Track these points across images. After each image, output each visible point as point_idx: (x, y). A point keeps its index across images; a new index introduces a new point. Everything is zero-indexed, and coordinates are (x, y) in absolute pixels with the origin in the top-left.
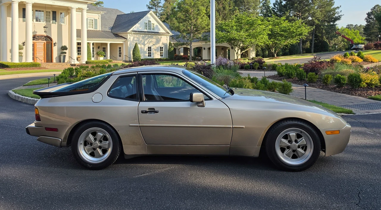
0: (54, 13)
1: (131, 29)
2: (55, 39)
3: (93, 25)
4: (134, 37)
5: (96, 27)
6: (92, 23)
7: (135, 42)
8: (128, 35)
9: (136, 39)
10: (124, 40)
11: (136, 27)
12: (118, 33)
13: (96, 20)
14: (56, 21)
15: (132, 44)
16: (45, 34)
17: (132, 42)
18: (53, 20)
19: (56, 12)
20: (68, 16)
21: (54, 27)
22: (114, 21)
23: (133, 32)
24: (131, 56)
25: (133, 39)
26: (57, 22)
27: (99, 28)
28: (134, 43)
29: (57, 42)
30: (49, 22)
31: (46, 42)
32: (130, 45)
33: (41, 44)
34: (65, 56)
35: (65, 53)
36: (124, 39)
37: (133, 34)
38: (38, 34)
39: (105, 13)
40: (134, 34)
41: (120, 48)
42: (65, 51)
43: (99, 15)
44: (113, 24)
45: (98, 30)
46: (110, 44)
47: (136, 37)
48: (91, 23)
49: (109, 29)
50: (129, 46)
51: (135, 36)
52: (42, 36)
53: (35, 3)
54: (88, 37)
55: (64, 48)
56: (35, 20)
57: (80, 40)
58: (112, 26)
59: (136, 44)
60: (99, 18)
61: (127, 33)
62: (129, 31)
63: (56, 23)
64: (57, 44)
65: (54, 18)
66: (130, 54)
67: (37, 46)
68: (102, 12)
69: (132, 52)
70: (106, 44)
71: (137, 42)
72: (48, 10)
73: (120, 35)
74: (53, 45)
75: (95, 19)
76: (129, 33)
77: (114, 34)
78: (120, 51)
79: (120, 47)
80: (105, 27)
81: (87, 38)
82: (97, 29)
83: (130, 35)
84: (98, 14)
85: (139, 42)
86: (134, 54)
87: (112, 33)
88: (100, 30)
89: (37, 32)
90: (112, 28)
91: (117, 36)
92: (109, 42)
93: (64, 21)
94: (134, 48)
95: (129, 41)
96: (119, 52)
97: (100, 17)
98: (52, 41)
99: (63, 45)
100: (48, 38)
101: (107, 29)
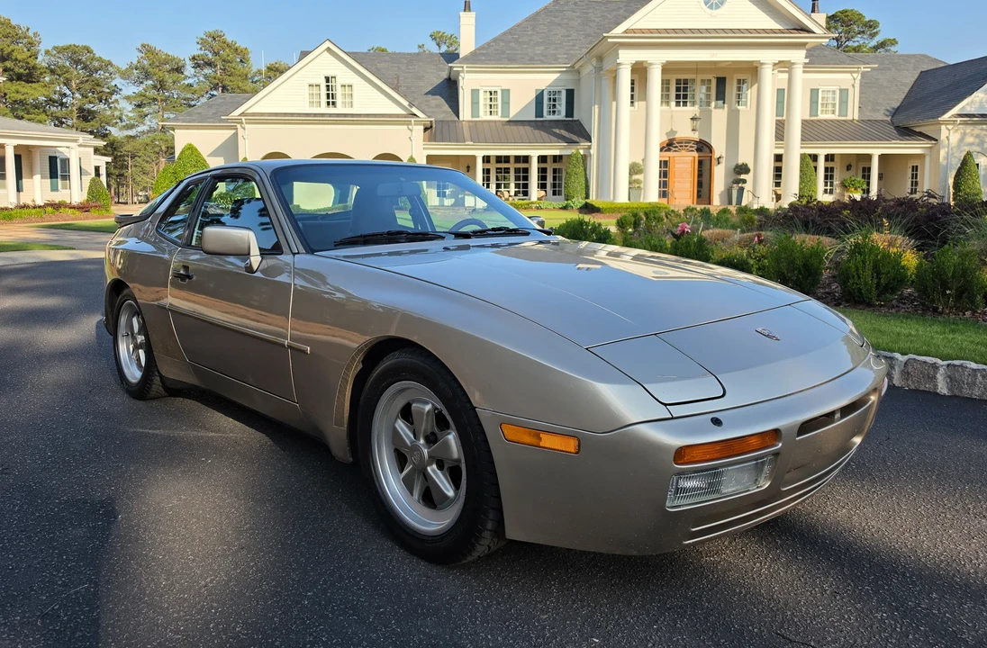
0: (721, 82)
1: (955, 110)
2: (719, 148)
3: (834, 105)
4: (964, 134)
5: (843, 110)
6: (834, 99)
7: (967, 149)
8: (943, 127)
9: (970, 139)
10: (927, 144)
11: (972, 102)
12: (910, 123)
13: (844, 93)
14: (724, 103)
15: (956, 155)
16: (696, 136)
17: (954, 150)
18: (717, 99)
19: (725, 78)
20: (756, 86)
21: (719, 116)
22: (907, 90)
23: (959, 119)
24: (949, 193)
25: (962, 140)
26: (726, 105)
27: (853, 113)
28: (961, 152)
29: (724, 155)
30: (708, 104)
31: (696, 154)
32: (947, 158)
33: (685, 163)
34: (742, 189)
35: (744, 181)
36: (927, 141)
37: (960, 124)
38: (679, 136)
39: (872, 68)
40: (965, 123)
41: (915, 168)
42: (743, 177)
43: (855, 75)
44: (901, 100)
45: (849, 117)
46: (882, 157)
47: (972, 135)
48: (830, 101)
49: (887, 113)
50: (945, 163)
51: (969, 129)
52: (688, 141)
53: (669, 63)
54: (806, 137)
55: (743, 169)
56: (673, 104)
57: (782, 148)
58: (896, 105)
59: (969, 154)
60: (853, 86)
61: (940, 124)
62: (946, 116)
63: (723, 108)
64: (723, 161)
65: (721, 95)
66: (945, 186)
67: (677, 166)
68: (862, 67)
69: (951, 181)
70: (869, 157)
71: (974, 149)
72: (707, 77)
73: (917, 130)
74: (714, 162)
75: (841, 90)
76: (946, 123)
77: (897, 128)
78: (914, 176)
79: (915, 165)
80: (874, 110)
81: (802, 140)
82: (846, 116)
83: (950, 127)
84: (851, 72)
85: (983, 148)
86: (957, 185)
87: (892, 123)
88: (856, 117)
89: (676, 132)
90: (895, 112)
91: (906, 132)
92: (876, 151)
93: (746, 102)
94: (960, 168)
95: (944, 147)
96: (910, 181)
97: (858, 82)
98: (711, 152)
99: (740, 162)
100: (703, 147)
101: (881, 116)
